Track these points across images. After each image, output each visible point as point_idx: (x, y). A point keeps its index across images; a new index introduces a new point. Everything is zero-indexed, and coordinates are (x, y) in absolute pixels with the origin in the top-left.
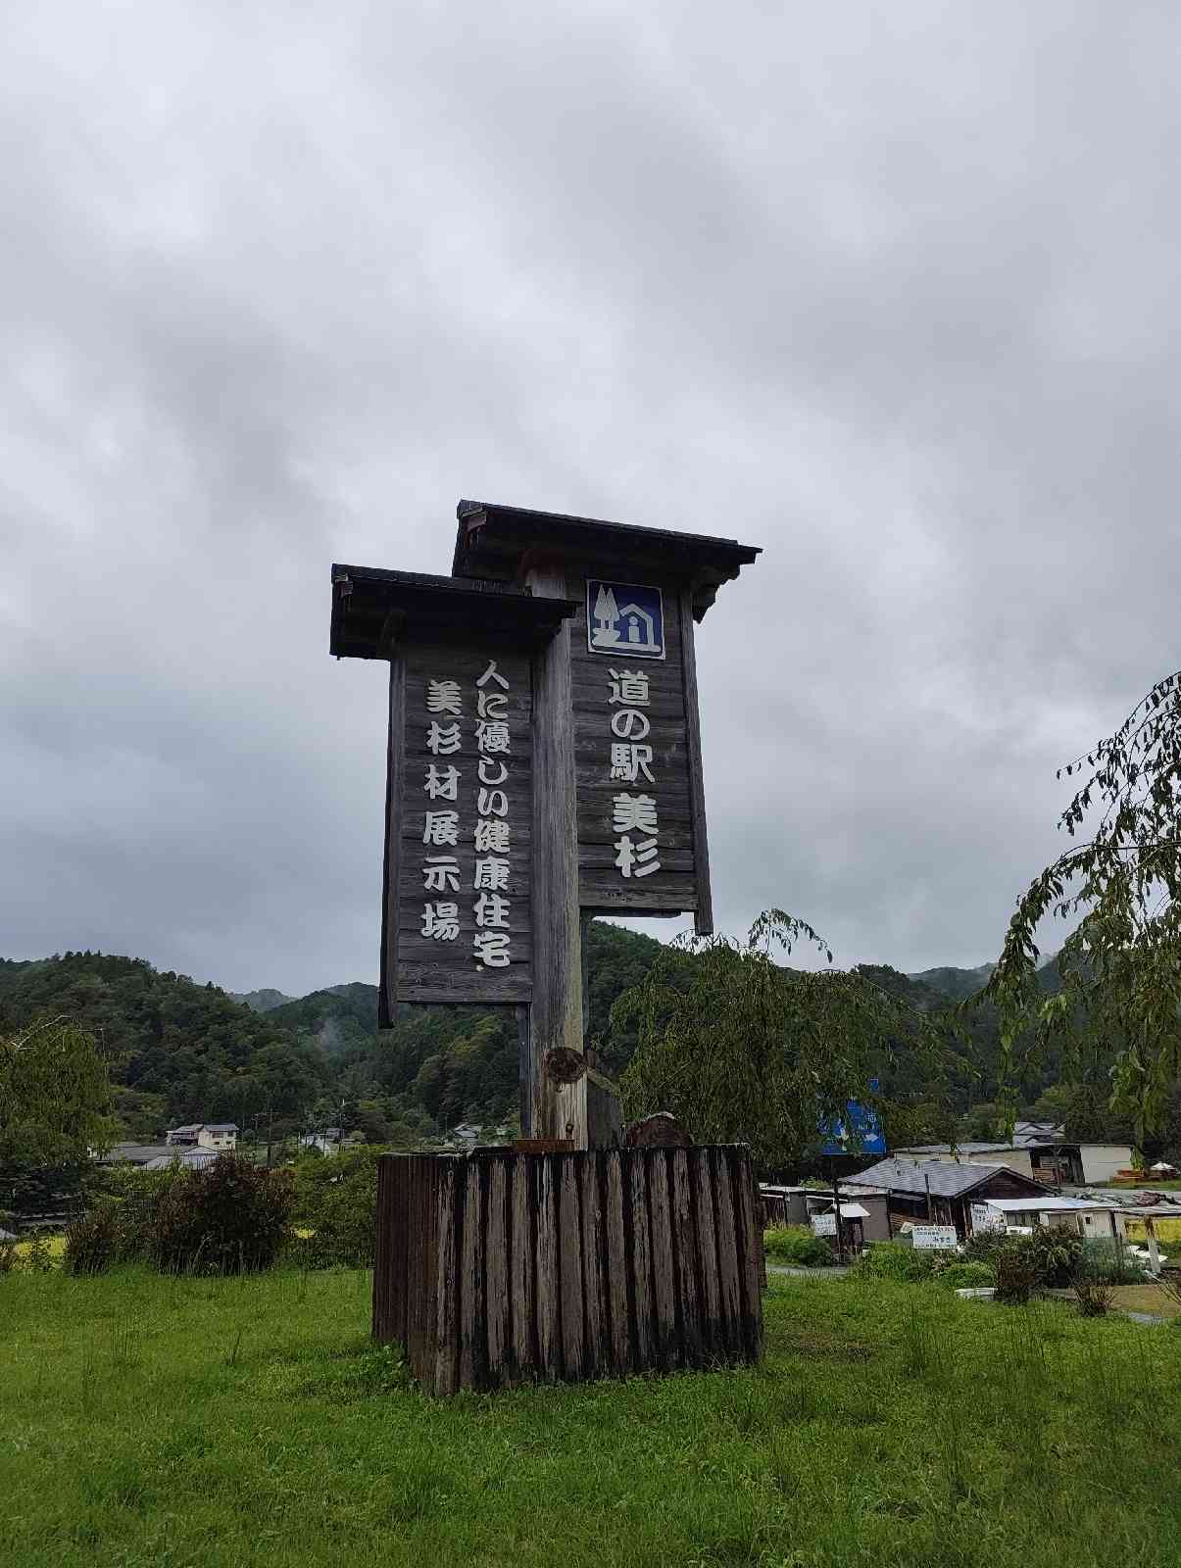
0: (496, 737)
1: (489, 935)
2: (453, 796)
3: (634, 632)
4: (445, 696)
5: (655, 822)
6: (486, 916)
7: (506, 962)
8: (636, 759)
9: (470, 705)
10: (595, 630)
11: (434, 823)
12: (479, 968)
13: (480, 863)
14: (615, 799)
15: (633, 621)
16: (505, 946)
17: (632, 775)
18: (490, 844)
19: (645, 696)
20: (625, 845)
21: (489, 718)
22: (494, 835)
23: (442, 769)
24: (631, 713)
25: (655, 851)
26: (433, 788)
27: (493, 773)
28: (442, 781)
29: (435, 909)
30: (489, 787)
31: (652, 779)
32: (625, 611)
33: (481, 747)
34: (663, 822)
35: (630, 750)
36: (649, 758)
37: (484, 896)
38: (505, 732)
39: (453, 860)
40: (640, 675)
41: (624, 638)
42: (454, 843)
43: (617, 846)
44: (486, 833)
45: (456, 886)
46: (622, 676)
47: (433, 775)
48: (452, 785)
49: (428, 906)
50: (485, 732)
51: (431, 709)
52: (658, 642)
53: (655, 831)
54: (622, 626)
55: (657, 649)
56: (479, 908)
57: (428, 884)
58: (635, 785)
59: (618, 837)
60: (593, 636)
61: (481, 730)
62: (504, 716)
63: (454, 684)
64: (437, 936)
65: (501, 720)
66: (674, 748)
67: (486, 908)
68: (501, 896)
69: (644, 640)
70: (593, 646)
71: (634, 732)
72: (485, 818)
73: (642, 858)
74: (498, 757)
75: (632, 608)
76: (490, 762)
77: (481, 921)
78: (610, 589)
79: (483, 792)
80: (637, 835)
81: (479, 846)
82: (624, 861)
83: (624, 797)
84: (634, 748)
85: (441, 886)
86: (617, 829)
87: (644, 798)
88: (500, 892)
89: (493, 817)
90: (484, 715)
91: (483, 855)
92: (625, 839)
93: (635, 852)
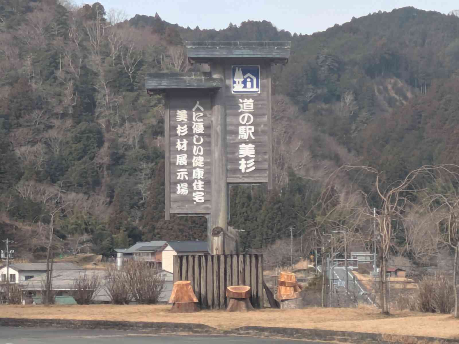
0: (199, 128)
1: (197, 193)
2: (185, 149)
3: (249, 84)
4: (182, 115)
5: (254, 153)
6: (196, 187)
7: (203, 201)
8: (248, 131)
9: (190, 118)
10: (235, 85)
11: (180, 159)
12: (195, 203)
13: (194, 171)
14: (240, 146)
15: (249, 80)
16: (203, 196)
17: (246, 137)
18: (197, 164)
19: (252, 108)
20: (243, 162)
21: (196, 122)
22: (199, 161)
23: (181, 141)
24: (247, 115)
25: (253, 163)
26: (179, 147)
27: (198, 140)
28: (182, 144)
29: (180, 185)
30: (197, 146)
31: (253, 138)
32: (245, 77)
33: (194, 132)
34: (257, 153)
35: (246, 128)
36: (253, 130)
37: (196, 181)
38: (202, 126)
39: (186, 170)
40: (251, 100)
41: (245, 87)
42: (186, 164)
43: (240, 162)
44: (196, 161)
45: (187, 178)
46: (244, 101)
47: (179, 142)
48: (185, 146)
49: (178, 185)
50: (195, 127)
51: (177, 120)
52: (258, 87)
53: (254, 156)
54: (244, 82)
55: (257, 90)
56: (194, 185)
57: (178, 178)
58: (248, 140)
59: (240, 159)
60: (234, 87)
61: (194, 126)
62: (202, 120)
63: (185, 110)
64: (181, 194)
65: (201, 122)
66: (262, 126)
67: (197, 184)
68: (201, 180)
69: (252, 87)
70: (234, 92)
71: (248, 121)
72: (196, 156)
73: (248, 166)
74: (200, 135)
75: (249, 75)
76: (197, 137)
77: (195, 189)
78: (240, 69)
79: (195, 147)
80: (247, 158)
81: (194, 165)
82: (242, 167)
83: (243, 145)
84: (248, 127)
85: (182, 178)
86: (240, 156)
87: (250, 145)
88: (201, 179)
89: (198, 155)
90: (195, 121)
91: (195, 168)
92: (243, 160)
93: (246, 164)
